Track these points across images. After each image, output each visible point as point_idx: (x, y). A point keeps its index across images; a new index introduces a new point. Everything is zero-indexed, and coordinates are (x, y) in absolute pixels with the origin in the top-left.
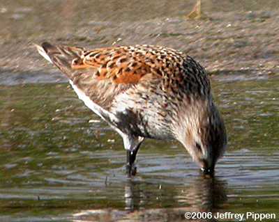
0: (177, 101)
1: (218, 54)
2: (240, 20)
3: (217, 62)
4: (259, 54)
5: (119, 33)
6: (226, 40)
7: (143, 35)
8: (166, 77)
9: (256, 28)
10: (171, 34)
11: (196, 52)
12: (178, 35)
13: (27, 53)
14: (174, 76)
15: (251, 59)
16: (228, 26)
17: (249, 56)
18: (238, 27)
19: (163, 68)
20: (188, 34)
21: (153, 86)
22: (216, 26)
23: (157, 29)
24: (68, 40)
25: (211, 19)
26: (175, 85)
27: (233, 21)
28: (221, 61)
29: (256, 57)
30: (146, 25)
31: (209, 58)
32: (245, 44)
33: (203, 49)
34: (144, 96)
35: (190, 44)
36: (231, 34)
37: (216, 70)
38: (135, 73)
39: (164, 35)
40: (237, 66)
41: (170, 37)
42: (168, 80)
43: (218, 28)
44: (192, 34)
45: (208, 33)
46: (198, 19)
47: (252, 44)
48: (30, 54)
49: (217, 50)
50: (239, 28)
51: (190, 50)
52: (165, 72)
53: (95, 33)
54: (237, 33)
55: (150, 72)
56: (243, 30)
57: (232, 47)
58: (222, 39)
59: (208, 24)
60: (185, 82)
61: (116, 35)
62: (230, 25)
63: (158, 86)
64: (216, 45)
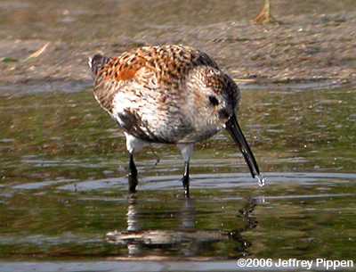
0: (173, 91)
1: (288, 60)
2: (313, 24)
3: (287, 70)
4: (333, 61)
5: (180, 38)
6: (296, 46)
7: (207, 41)
8: (158, 69)
9: (329, 33)
10: (238, 40)
11: (264, 59)
12: (245, 40)
13: (80, 60)
14: (167, 66)
15: (324, 67)
16: (300, 30)
17: (322, 64)
18: (310, 31)
19: (157, 60)
20: (256, 40)
21: (145, 80)
22: (286, 31)
23: (221, 33)
24: (125, 46)
25: (281, 23)
26: (168, 76)
27: (305, 25)
28: (291, 69)
29: (330, 64)
30: (210, 29)
31: (278, 65)
32: (318, 50)
33: (272, 56)
34: (138, 93)
35: (258, 51)
36: (302, 39)
37: (286, 78)
38: (131, 67)
39: (230, 40)
40: (309, 74)
41: (237, 43)
42: (161, 73)
43: (289, 33)
44: (260, 40)
45: (277, 38)
46: (267, 23)
47: (325, 51)
48: (83, 61)
49: (287, 57)
50: (312, 33)
51: (258, 56)
52: (159, 64)
53: (154, 38)
54: (309, 39)
55: (145, 65)
56: (316, 35)
57: (304, 54)
58: (292, 45)
59: (277, 28)
60: (179, 70)
61: (177, 40)
62: (301, 30)
63: (150, 80)
64: (287, 51)
